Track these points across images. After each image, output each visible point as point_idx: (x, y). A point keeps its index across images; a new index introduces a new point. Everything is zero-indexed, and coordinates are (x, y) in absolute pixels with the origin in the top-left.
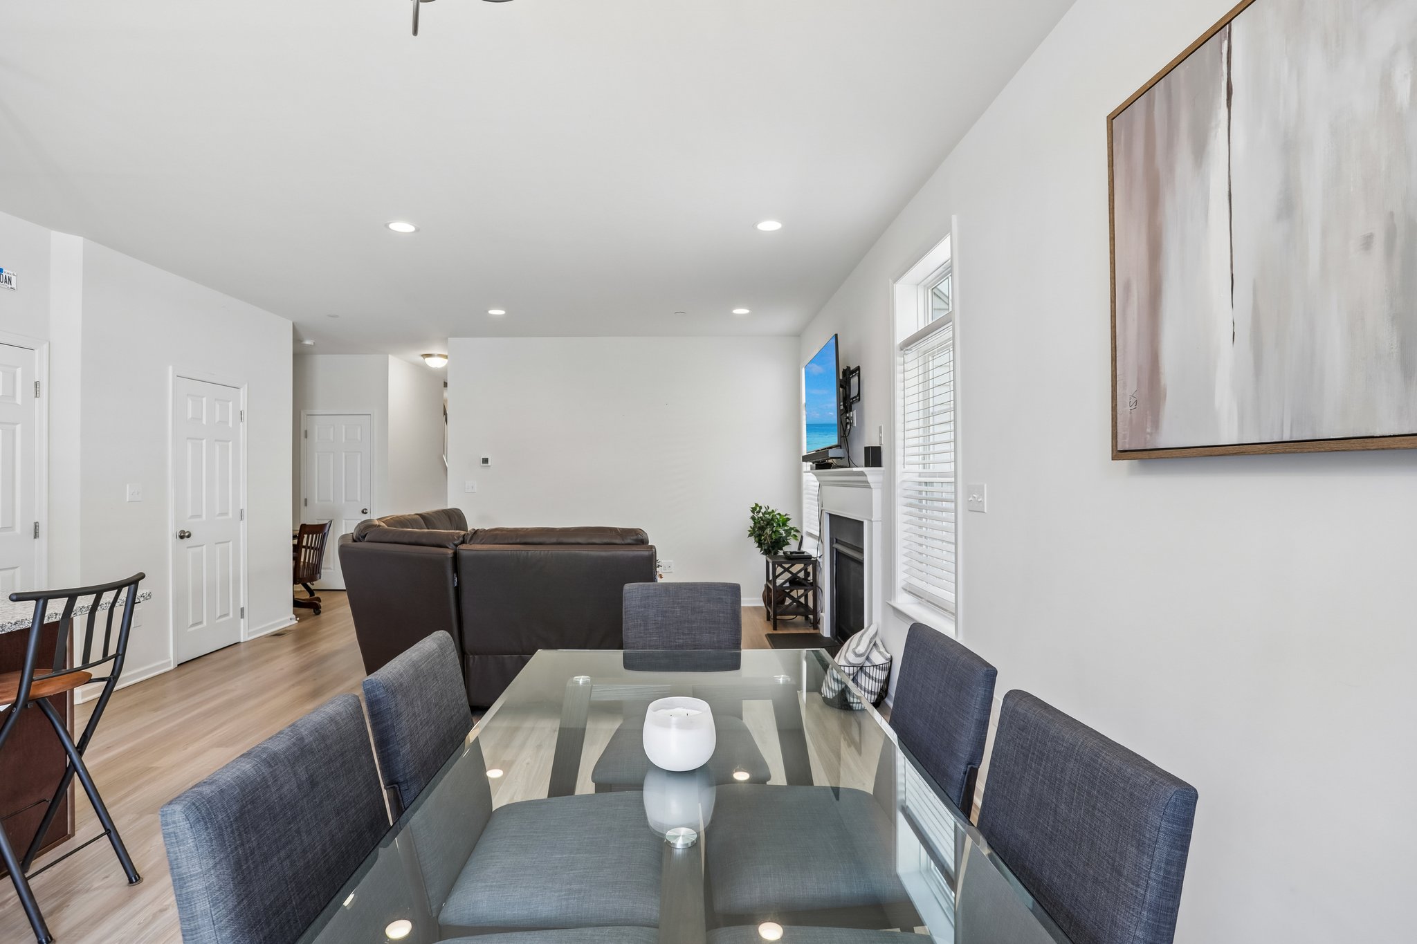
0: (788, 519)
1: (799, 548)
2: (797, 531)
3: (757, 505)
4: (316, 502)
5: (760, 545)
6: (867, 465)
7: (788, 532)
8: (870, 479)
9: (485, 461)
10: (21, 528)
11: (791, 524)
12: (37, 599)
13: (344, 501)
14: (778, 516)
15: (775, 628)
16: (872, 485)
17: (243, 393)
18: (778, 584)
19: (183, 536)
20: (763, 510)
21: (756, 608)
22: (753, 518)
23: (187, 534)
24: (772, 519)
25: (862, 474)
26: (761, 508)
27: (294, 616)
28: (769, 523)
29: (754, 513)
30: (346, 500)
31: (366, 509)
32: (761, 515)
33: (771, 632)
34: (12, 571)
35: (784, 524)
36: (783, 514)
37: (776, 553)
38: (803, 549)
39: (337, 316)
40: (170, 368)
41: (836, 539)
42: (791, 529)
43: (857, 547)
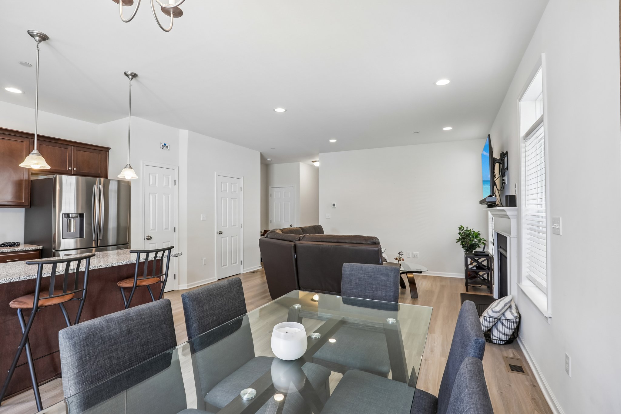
0: (479, 234)
1: (484, 250)
2: (485, 240)
3: (461, 226)
4: (275, 221)
5: (463, 247)
6: (507, 206)
7: (480, 241)
8: (508, 213)
9: (334, 205)
10: (171, 229)
11: (481, 237)
12: (137, 253)
13: (284, 222)
14: (473, 233)
15: (467, 291)
16: (510, 217)
17: (241, 180)
18: (469, 268)
19: (220, 233)
20: (465, 229)
21: (461, 279)
22: (459, 233)
23: (221, 233)
24: (469, 234)
25: (504, 211)
26: (464, 228)
27: (261, 266)
28: (468, 235)
29: (460, 230)
30: (285, 221)
31: (292, 225)
32: (463, 232)
33: (464, 292)
34: (168, 243)
35: (476, 237)
36: (476, 231)
37: (472, 252)
38: (485, 251)
39: (274, 149)
40: (216, 173)
41: (500, 247)
42: (481, 239)
43: (506, 251)
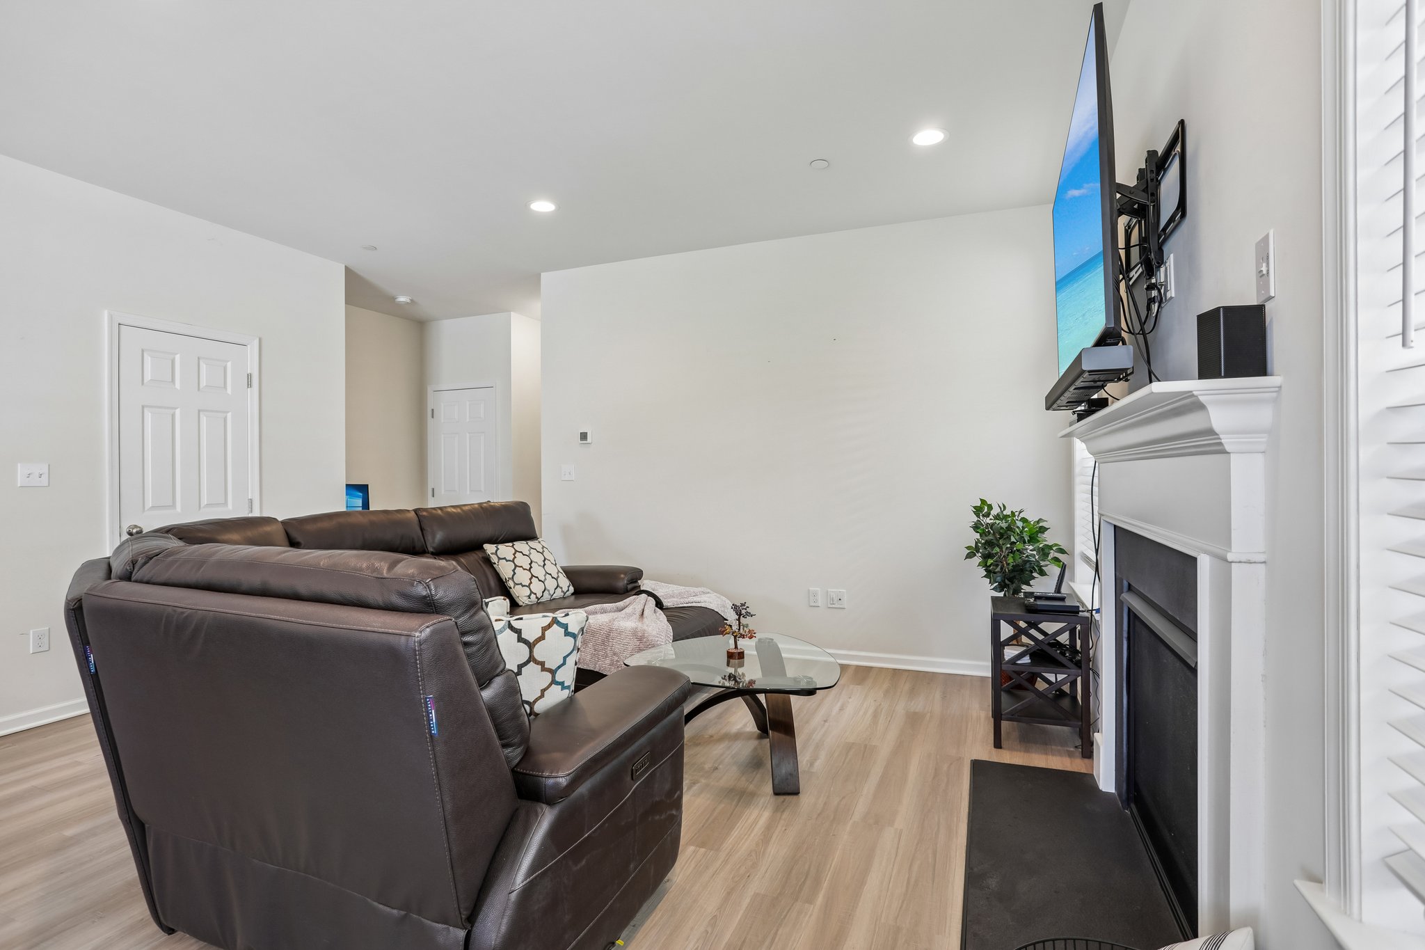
0: (1043, 530)
1: (1058, 590)
2: (1062, 551)
3: (983, 502)
4: (443, 492)
5: (989, 573)
6: (1207, 370)
7: (1044, 552)
8: (1219, 418)
9: (584, 436)
11: (1049, 538)
13: (468, 493)
14: (1020, 524)
15: (998, 744)
16: (1228, 442)
17: (252, 350)
18: (1007, 658)
20: (995, 511)
22: (976, 527)
24: (1009, 528)
26: (990, 507)
28: (1004, 534)
29: (978, 516)
30: (471, 491)
32: (988, 520)
33: (985, 752)
35: (1033, 539)
36: (1032, 518)
37: (1017, 591)
38: (1064, 590)
40: (106, 313)
41: (1129, 585)
42: (1050, 547)
43: (1192, 636)
